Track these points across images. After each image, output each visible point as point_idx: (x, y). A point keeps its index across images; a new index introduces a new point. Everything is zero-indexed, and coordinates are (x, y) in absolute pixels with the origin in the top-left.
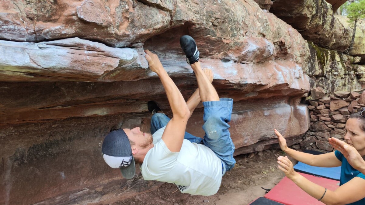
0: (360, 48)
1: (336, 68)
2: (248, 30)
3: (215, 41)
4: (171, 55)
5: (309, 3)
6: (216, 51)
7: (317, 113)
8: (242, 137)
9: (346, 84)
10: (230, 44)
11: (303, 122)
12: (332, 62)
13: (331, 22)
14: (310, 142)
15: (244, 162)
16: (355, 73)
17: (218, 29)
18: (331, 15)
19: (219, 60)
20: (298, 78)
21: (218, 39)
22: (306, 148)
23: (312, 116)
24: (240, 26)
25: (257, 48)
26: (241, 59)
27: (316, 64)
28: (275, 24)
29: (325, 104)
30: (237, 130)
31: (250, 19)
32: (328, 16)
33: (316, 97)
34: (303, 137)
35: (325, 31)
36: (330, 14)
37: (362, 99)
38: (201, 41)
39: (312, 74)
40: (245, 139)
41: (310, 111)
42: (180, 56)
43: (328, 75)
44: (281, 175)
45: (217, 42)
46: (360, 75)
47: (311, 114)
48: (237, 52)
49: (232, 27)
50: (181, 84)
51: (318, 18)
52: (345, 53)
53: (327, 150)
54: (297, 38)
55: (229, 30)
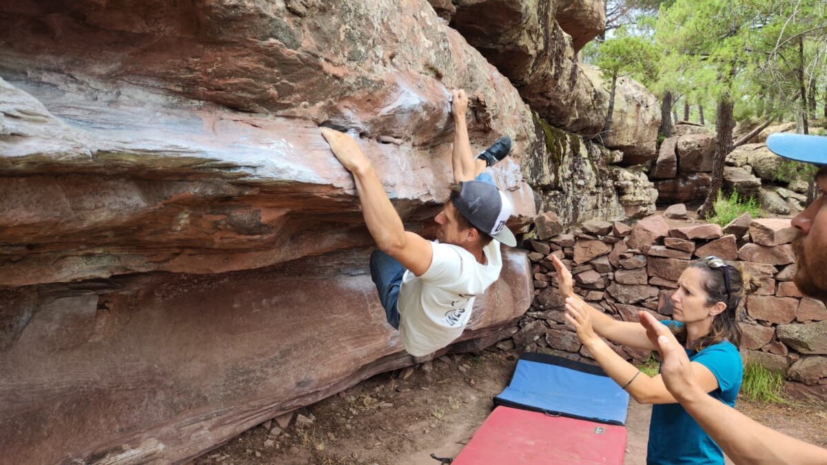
0: (622, 132)
1: (581, 171)
2: (396, 50)
3: (294, 63)
4: (140, 94)
5: (532, 24)
6: (303, 97)
7: (546, 268)
8: (384, 332)
9: (599, 206)
10: (345, 80)
11: (520, 289)
12: (574, 159)
13: (571, 74)
14: (535, 335)
15: (390, 391)
16: (613, 183)
17: (305, 27)
18: (570, 58)
19: (311, 124)
20: (512, 189)
21: (306, 57)
22: (525, 347)
23: (538, 276)
24: (375, 34)
25: (421, 102)
26: (378, 130)
27: (545, 161)
28: (464, 55)
29: (563, 250)
30: (372, 315)
31: (402, 24)
32: (564, 61)
33: (545, 233)
34: (519, 322)
35: (560, 92)
36: (569, 55)
37: (634, 238)
38: (247, 55)
39: (537, 182)
40: (392, 335)
41: (533, 264)
42: (176, 101)
43: (566, 186)
44: (474, 417)
45: (302, 67)
46: (623, 189)
47: (535, 270)
48: (366, 107)
49: (352, 31)
50: (183, 195)
51: (547, 62)
52: (596, 141)
53: (568, 349)
54: (510, 97)
55: (342, 37)
